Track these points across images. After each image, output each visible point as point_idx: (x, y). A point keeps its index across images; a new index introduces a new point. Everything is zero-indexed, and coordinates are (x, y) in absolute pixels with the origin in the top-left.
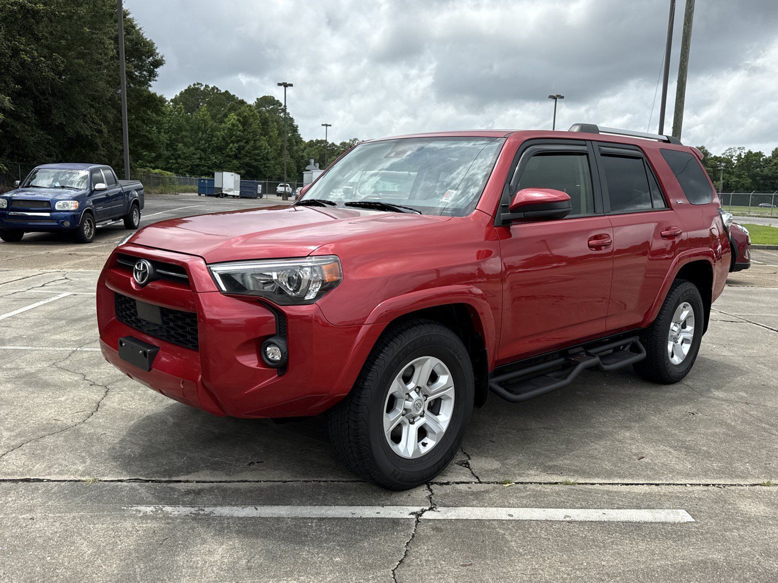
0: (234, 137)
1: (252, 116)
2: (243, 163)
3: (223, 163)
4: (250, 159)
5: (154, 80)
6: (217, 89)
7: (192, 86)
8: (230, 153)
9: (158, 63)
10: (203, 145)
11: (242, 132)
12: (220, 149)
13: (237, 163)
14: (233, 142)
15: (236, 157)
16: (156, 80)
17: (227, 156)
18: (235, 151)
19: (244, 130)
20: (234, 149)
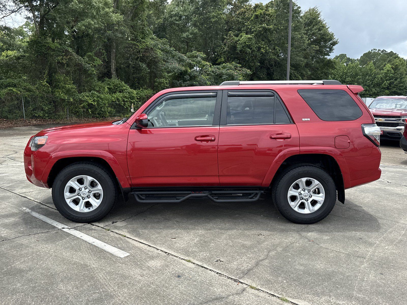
0: (388, 77)
1: (401, 64)
2: (392, 92)
3: (380, 92)
4: (396, 89)
5: (332, 52)
6: (385, 51)
7: (371, 51)
8: (384, 86)
9: (334, 44)
10: (368, 83)
11: (393, 74)
12: (378, 85)
13: (388, 92)
14: (387, 80)
15: (388, 88)
16: (333, 52)
17: (382, 88)
18: (387, 85)
19: (395, 73)
20: (387, 84)
